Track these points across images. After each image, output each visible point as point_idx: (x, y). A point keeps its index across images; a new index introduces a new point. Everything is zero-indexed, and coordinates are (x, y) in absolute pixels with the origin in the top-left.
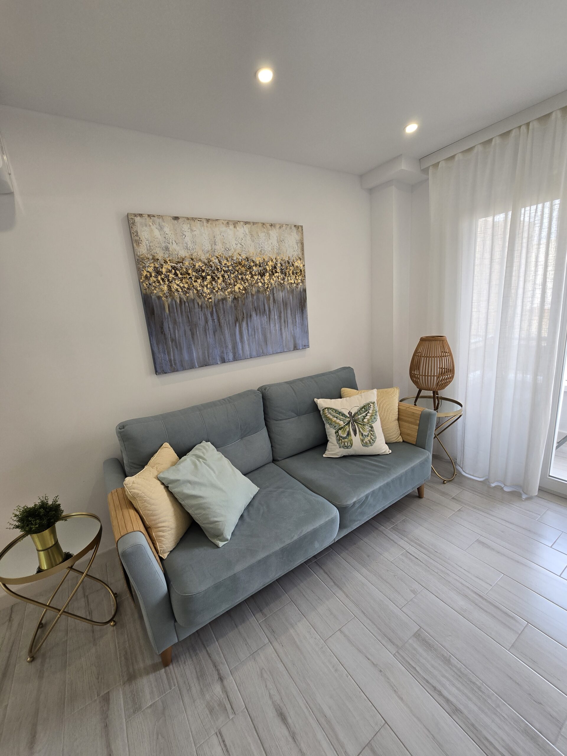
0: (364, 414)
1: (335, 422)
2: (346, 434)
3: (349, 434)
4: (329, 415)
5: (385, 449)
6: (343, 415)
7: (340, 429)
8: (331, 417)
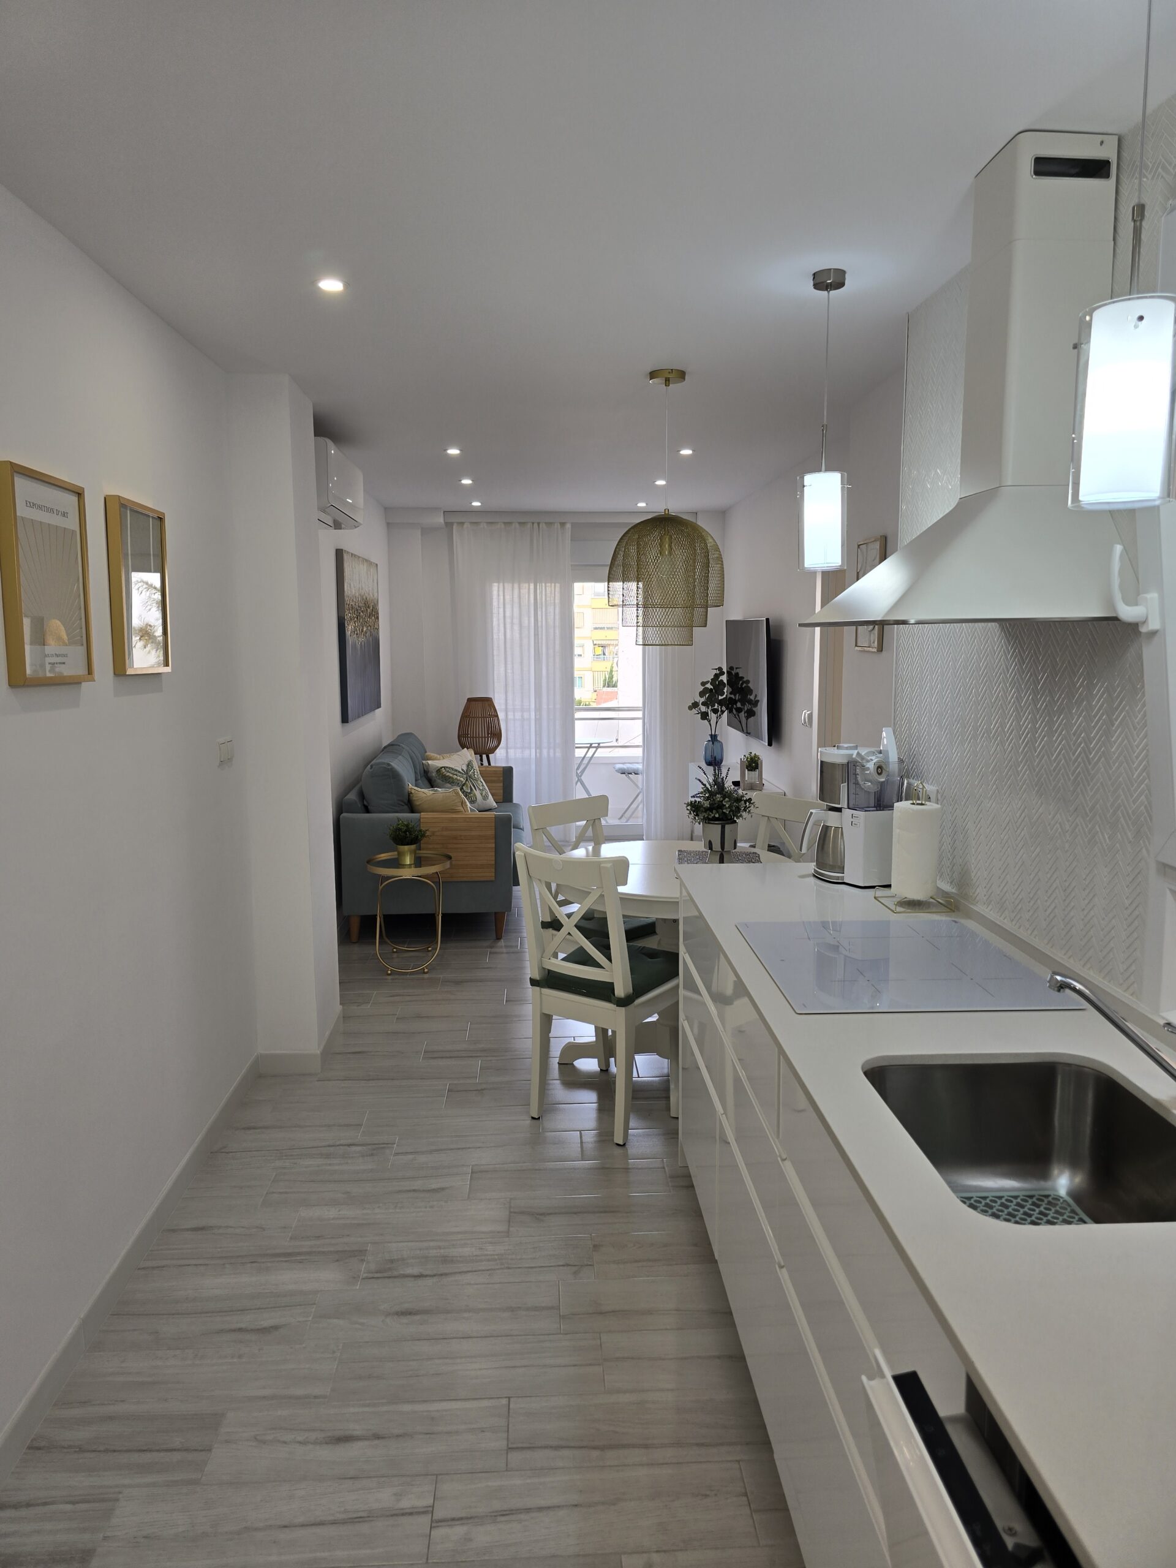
0: (472, 771)
1: (456, 779)
2: (469, 788)
3: (471, 789)
4: (448, 774)
5: (495, 804)
6: (459, 772)
7: (464, 785)
8: (451, 775)
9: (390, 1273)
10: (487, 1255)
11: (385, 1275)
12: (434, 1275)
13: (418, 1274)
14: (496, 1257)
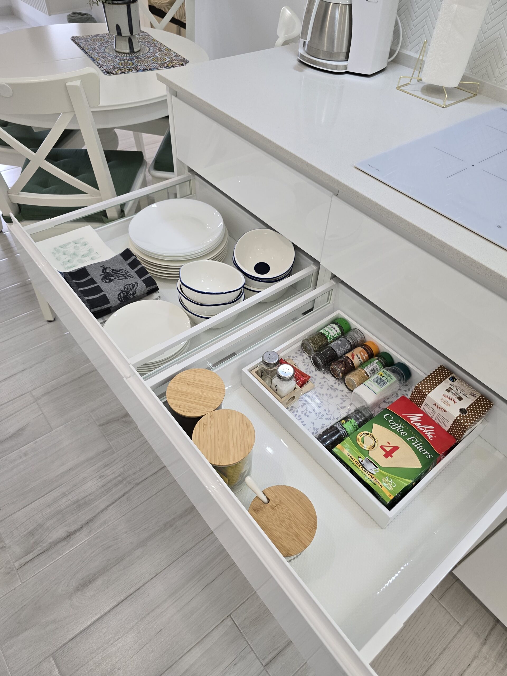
9: (40, 548)
10: (111, 481)
11: (36, 552)
12: (82, 527)
13: (66, 534)
14: (119, 478)
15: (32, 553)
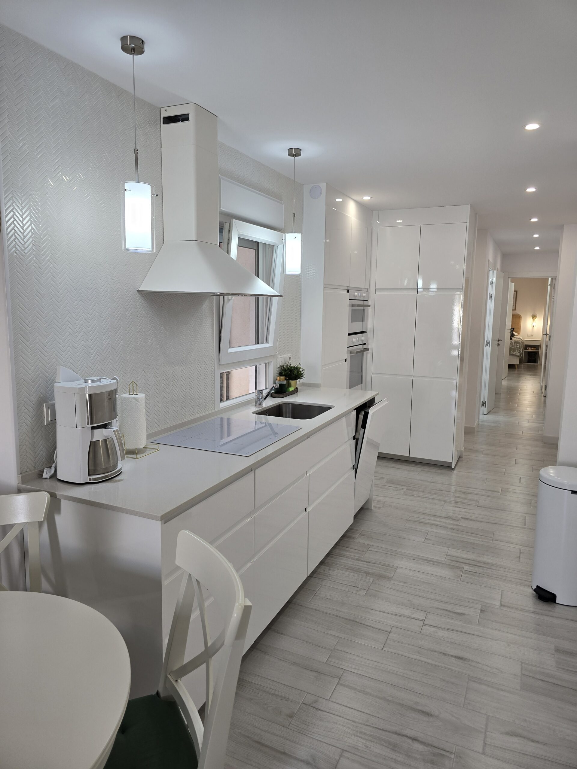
15: (440, 752)
